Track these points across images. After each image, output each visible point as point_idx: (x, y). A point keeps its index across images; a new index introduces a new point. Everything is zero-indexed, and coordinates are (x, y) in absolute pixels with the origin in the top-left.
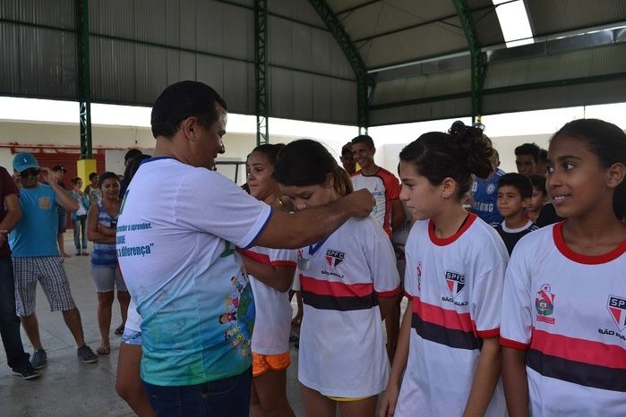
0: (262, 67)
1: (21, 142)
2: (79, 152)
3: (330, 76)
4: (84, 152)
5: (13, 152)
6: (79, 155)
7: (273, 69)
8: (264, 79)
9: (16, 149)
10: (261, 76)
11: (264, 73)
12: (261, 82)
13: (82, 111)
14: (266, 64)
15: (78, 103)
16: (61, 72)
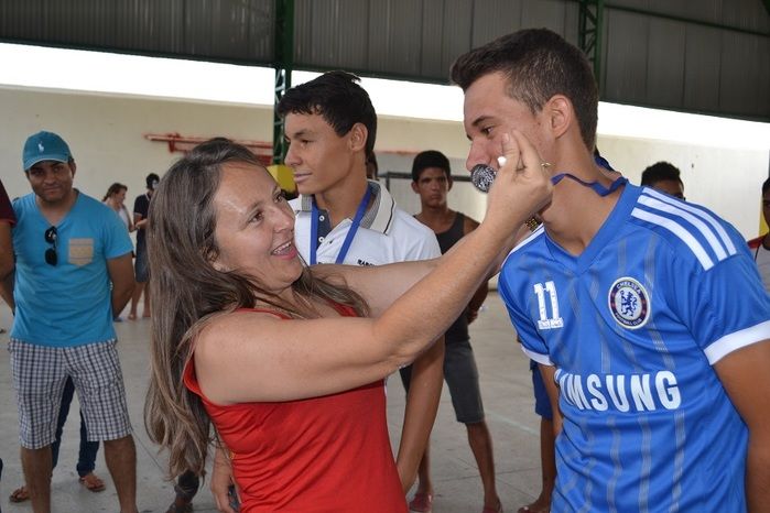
0: (593, 10)
1: (185, 134)
2: (270, 152)
3: (723, 27)
4: (277, 153)
5: (172, 149)
6: (269, 157)
7: (613, 14)
8: (595, 31)
9: (177, 145)
10: (590, 25)
11: (595, 21)
12: (589, 37)
13: (279, 84)
14: (600, 6)
15: (274, 71)
16: (249, 19)
